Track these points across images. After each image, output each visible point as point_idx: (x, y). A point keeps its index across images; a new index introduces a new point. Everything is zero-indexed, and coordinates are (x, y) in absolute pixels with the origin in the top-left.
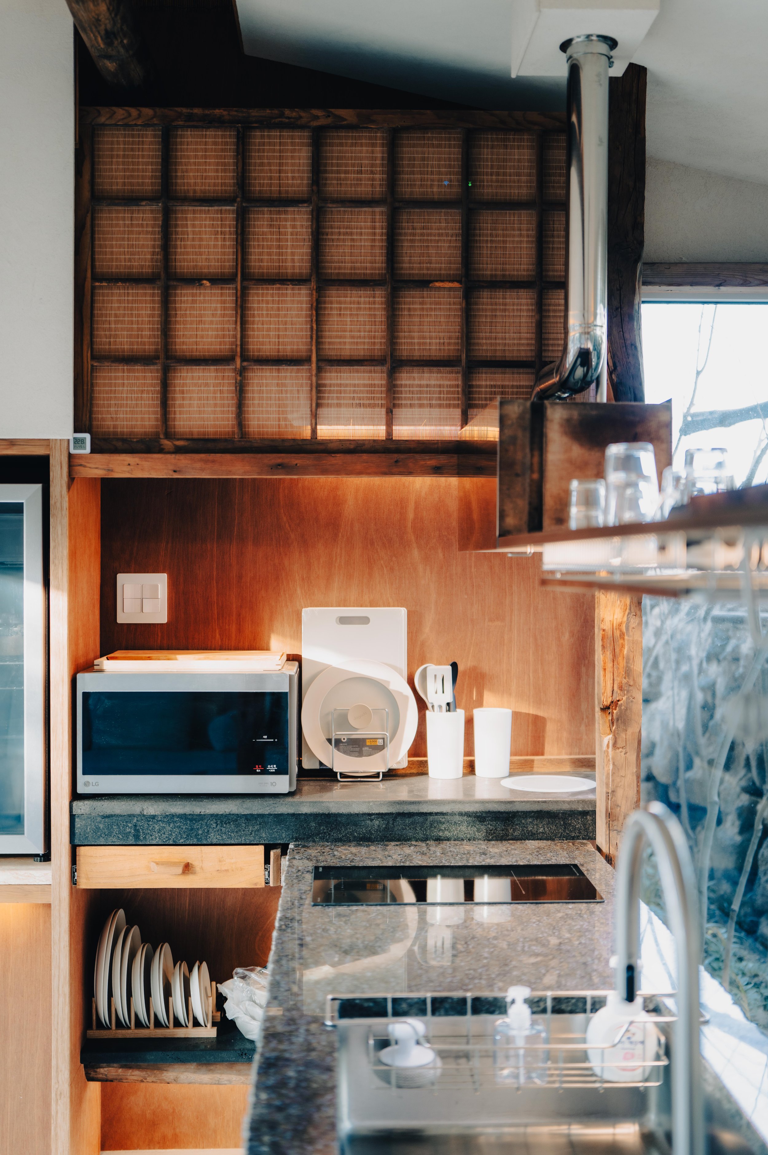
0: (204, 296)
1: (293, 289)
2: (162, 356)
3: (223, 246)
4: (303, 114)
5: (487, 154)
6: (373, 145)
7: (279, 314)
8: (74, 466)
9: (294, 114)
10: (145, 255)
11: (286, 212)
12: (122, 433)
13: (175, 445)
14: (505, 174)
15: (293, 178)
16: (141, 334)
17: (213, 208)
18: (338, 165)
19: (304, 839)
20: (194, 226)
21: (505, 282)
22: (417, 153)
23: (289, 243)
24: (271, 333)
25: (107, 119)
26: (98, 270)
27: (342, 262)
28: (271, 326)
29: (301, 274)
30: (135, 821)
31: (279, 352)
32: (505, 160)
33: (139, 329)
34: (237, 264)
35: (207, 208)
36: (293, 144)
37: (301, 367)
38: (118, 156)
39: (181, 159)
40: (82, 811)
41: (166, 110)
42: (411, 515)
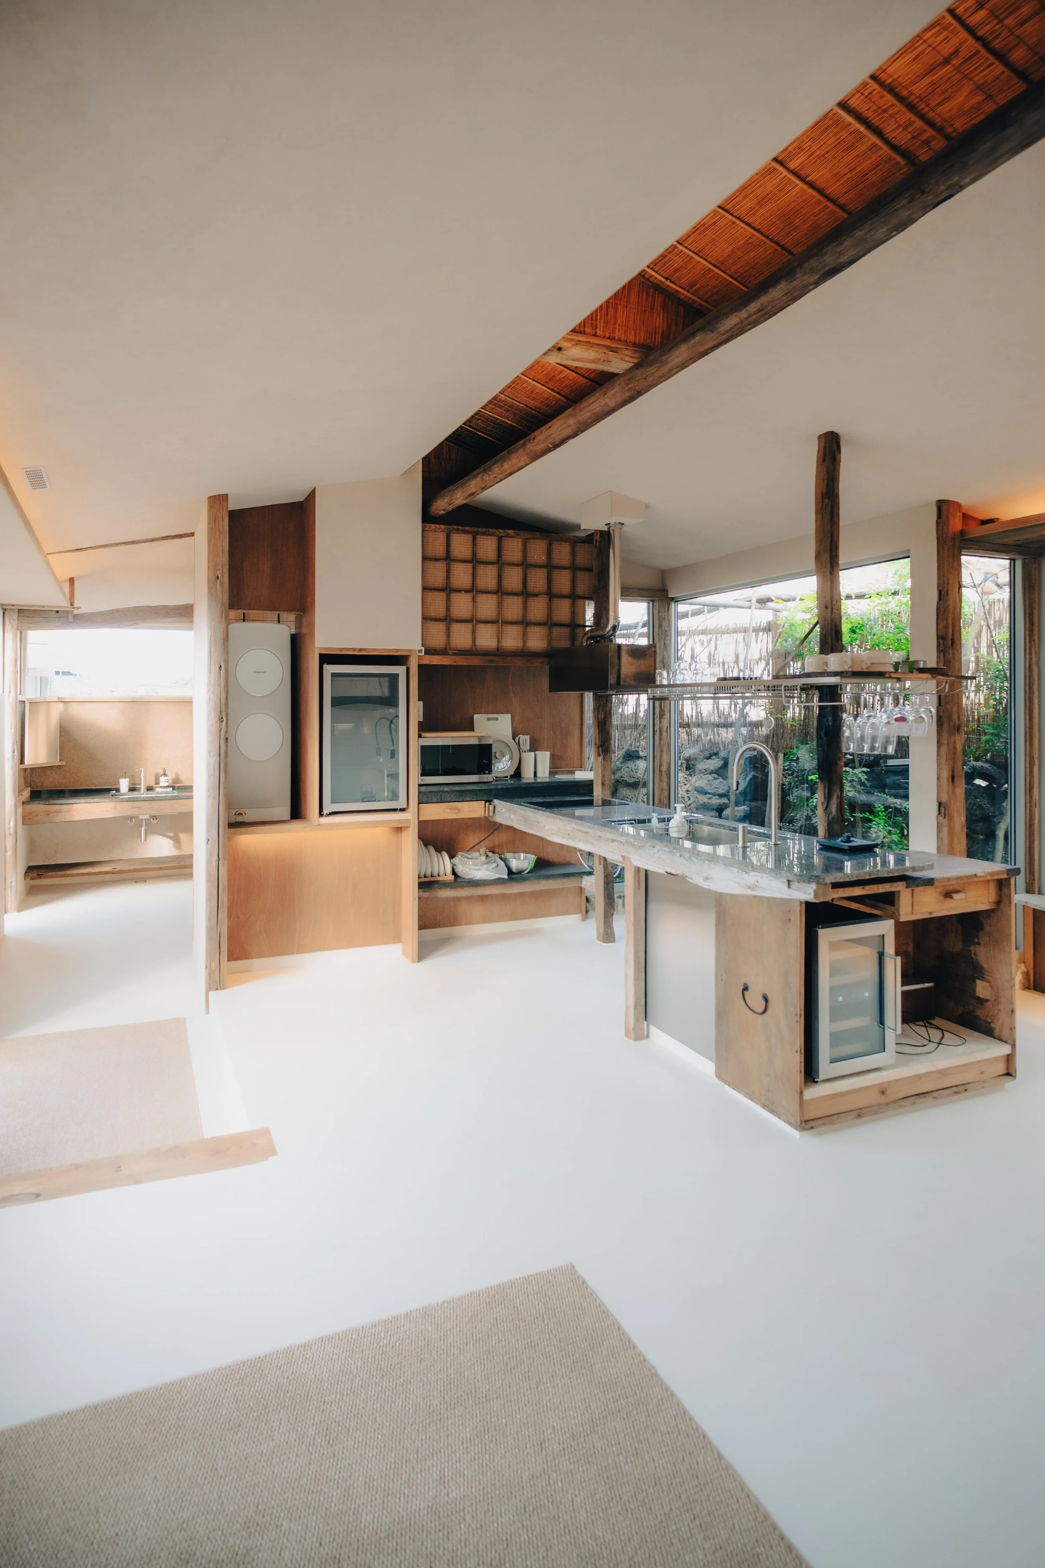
0: (461, 597)
1: (491, 596)
2: (447, 619)
3: (468, 578)
4: (496, 531)
5: (555, 548)
6: (519, 543)
7: (487, 604)
8: (418, 659)
9: (491, 531)
10: (442, 580)
11: (489, 567)
12: (433, 647)
13: (450, 652)
15: (491, 554)
17: (464, 564)
18: (507, 550)
20: (458, 570)
22: (533, 547)
23: (490, 579)
25: (428, 528)
27: (508, 586)
28: (484, 609)
29: (494, 590)
30: (442, 794)
31: (486, 618)
33: (440, 608)
34: (473, 586)
36: (492, 541)
37: (494, 625)
38: (434, 543)
39: (453, 545)
40: (423, 791)
41: (449, 527)
42: (510, 677)
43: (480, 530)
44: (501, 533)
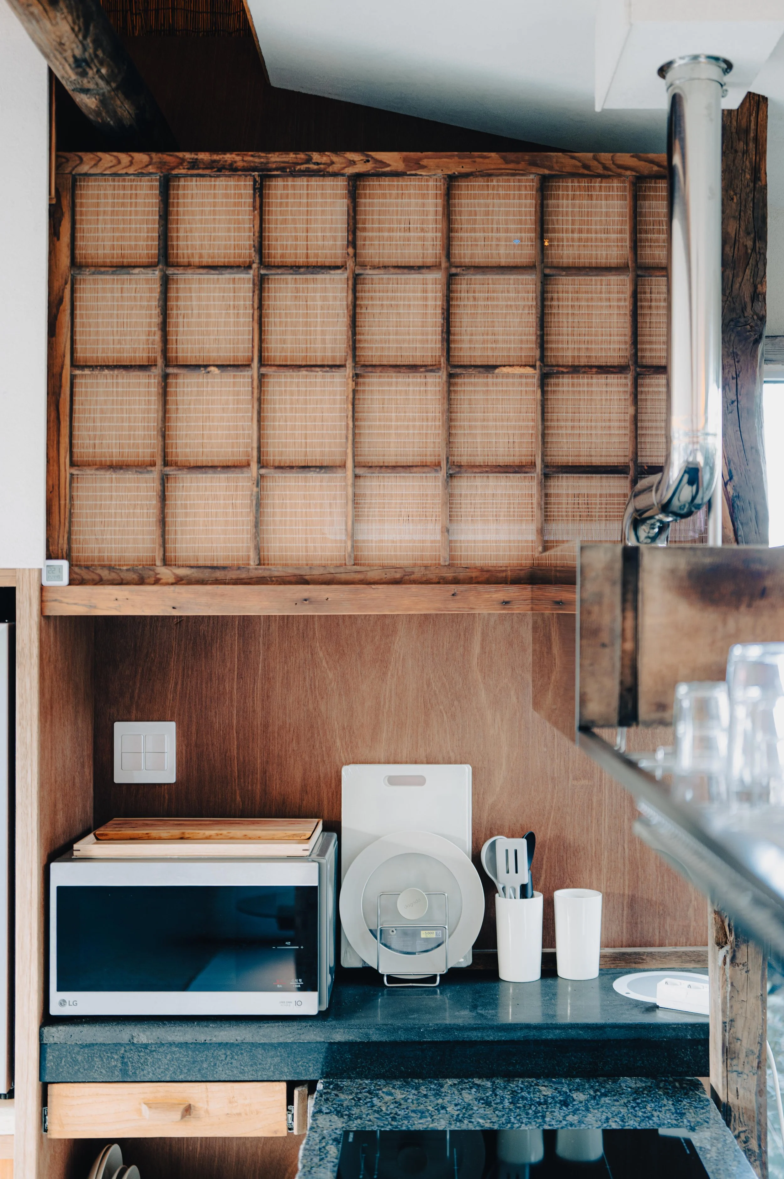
0: (213, 387)
1: (323, 377)
2: (159, 462)
3: (236, 324)
4: (335, 158)
5: (567, 207)
6: (424, 196)
7: (306, 408)
8: (47, 601)
9: (325, 159)
10: (138, 335)
11: (315, 281)
12: (110, 559)
13: (174, 574)
14: (589, 231)
15: (324, 238)
16: (134, 435)
17: (223, 277)
18: (380, 222)
19: (336, 1075)
20: (199, 299)
21: (591, 367)
22: (479, 205)
23: (319, 320)
24: (297, 432)
25: (91, 167)
26: (79, 355)
27: (385, 342)
28: (297, 423)
29: (334, 358)
30: (122, 1052)
31: (306, 455)
32: (588, 214)
33: (130, 428)
34: (253, 347)
35: (216, 277)
36: (323, 196)
37: (335, 475)
38: (105, 212)
39: (184, 215)
40: (55, 1039)
41: (167, 158)
42: (476, 649)
43: (275, 158)
44: (353, 163)
